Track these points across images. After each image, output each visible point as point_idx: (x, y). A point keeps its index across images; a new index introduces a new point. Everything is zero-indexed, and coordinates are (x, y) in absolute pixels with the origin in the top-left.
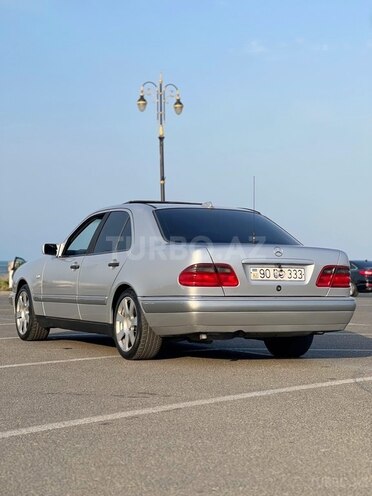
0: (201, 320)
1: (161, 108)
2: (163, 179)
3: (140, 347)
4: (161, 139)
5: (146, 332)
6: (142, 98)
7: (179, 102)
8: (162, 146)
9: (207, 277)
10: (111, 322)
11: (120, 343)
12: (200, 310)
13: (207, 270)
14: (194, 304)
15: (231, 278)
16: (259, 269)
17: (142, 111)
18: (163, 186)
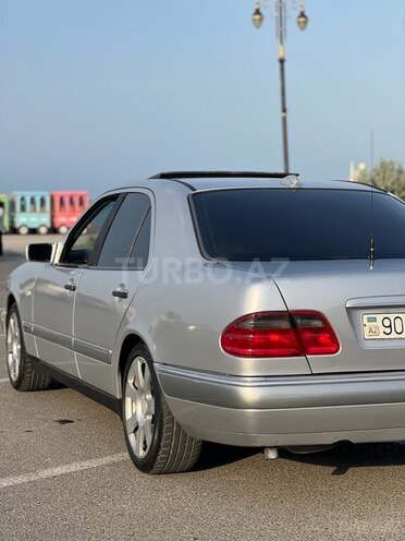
0: (265, 425)
1: (281, 22)
2: (284, 110)
3: (161, 455)
4: (282, 61)
5: (171, 429)
6: (258, 12)
7: (302, 15)
8: (282, 70)
9: (275, 337)
10: (118, 396)
11: (132, 437)
12: (262, 405)
13: (276, 324)
14: (250, 393)
15: (324, 338)
16: (380, 318)
17: (258, 27)
18: (284, 119)
